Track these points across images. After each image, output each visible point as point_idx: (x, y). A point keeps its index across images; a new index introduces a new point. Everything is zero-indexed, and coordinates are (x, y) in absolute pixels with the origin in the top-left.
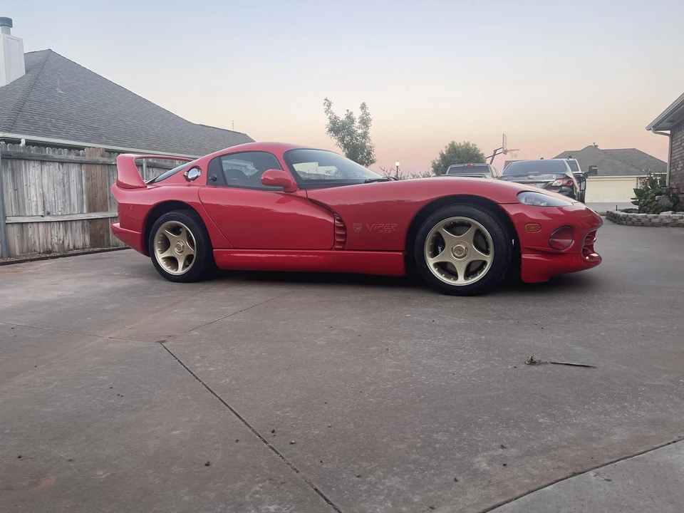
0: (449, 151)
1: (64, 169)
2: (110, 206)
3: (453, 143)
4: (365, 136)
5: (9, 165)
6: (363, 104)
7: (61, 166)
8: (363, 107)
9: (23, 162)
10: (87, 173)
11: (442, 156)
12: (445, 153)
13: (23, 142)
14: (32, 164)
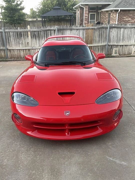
1: (78, 31)
2: (94, 42)
5: (61, 31)
7: (77, 31)
9: (65, 30)
10: (86, 32)
13: (119, 11)
14: (68, 31)
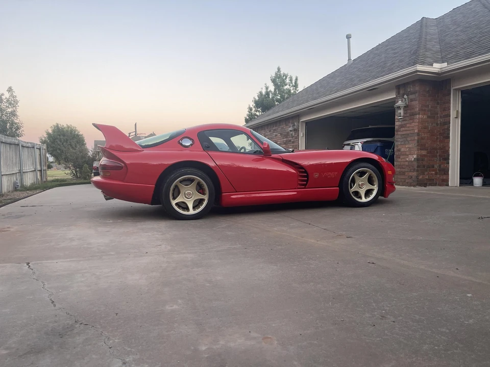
0: (54, 131)
3: (58, 124)
4: (13, 114)
6: (10, 88)
8: (10, 90)
11: (48, 134)
12: (50, 131)
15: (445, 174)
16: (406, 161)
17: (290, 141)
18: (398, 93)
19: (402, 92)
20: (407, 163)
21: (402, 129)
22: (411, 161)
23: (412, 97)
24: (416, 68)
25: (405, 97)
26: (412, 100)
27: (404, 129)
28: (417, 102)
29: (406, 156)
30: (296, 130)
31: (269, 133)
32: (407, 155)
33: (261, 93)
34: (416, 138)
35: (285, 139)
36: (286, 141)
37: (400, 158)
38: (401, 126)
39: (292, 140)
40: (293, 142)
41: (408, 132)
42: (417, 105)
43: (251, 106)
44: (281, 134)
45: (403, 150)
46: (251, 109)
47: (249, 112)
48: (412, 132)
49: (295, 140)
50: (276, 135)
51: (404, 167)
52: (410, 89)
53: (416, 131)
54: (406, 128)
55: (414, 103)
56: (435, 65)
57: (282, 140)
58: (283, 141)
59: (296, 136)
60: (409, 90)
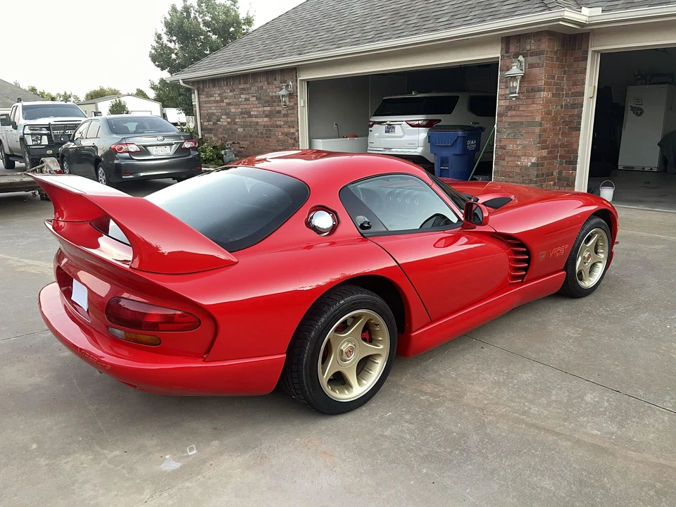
15: (568, 185)
16: (517, 166)
17: (279, 112)
18: (506, 50)
19: (512, 49)
20: (518, 170)
21: (509, 113)
22: (526, 168)
23: (531, 60)
24: (562, 14)
25: (521, 58)
26: (531, 66)
27: (514, 113)
28: (542, 70)
29: (517, 159)
30: (292, 95)
31: (231, 94)
32: (519, 157)
33: (174, 9)
34: (537, 130)
35: (268, 109)
36: (271, 111)
37: (504, 160)
38: (509, 108)
39: (283, 112)
40: (286, 116)
41: (523, 120)
42: (541, 75)
43: (160, 32)
44: (258, 99)
45: (510, 147)
46: (159, 37)
47: (157, 42)
48: (529, 119)
49: (289, 112)
50: (247, 100)
51: (511, 175)
52: (531, 46)
53: (538, 119)
54: (518, 112)
55: (536, 71)
56: (585, 10)
57: (260, 109)
58: (264, 111)
59: (292, 104)
60: (528, 48)
